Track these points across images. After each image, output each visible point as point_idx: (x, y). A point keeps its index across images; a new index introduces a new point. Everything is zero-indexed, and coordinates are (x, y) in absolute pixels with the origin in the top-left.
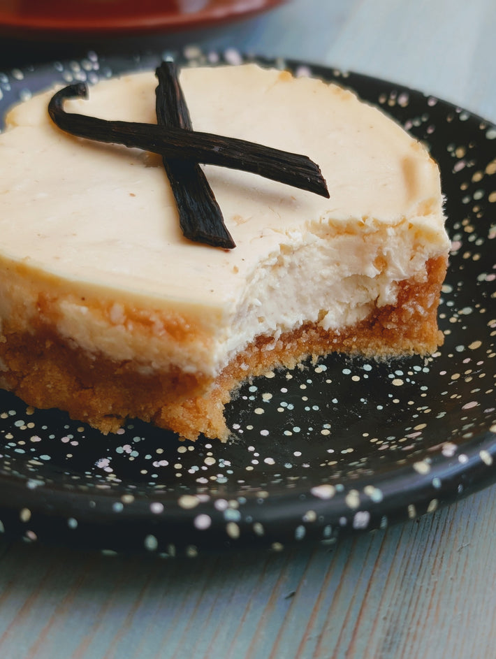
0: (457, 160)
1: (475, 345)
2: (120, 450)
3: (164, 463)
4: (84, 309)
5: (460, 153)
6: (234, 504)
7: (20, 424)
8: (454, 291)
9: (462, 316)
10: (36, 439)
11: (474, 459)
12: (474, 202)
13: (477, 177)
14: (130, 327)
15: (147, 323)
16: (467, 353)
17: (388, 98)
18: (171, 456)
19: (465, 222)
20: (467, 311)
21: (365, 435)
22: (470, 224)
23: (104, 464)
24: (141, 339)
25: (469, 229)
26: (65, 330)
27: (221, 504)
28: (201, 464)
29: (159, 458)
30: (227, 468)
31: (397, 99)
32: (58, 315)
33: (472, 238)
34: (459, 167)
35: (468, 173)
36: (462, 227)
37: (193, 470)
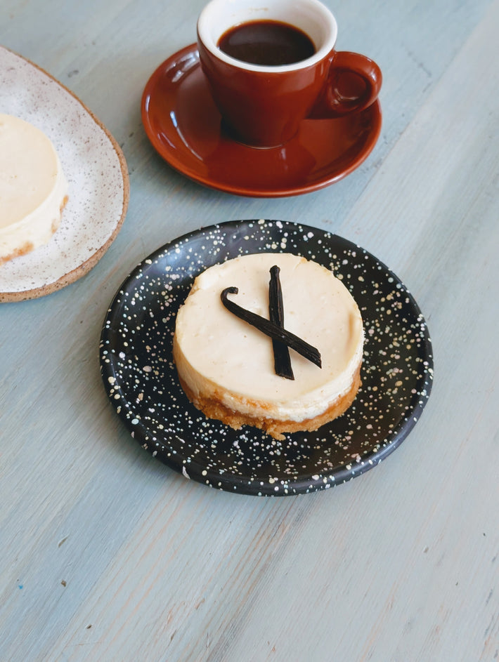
0: (375, 289)
1: (375, 389)
2: (241, 437)
3: (257, 444)
4: (232, 398)
5: (377, 286)
6: (286, 482)
7: (204, 424)
8: (370, 356)
9: (371, 370)
10: (211, 432)
11: (367, 463)
12: (380, 312)
13: (383, 300)
14: (249, 405)
15: (255, 405)
16: (372, 392)
17: (348, 252)
18: (259, 440)
19: (377, 321)
20: (373, 368)
21: (331, 431)
22: (379, 322)
23: (236, 444)
24: (252, 409)
25: (378, 325)
26: (224, 402)
27: (282, 482)
28: (271, 444)
29: (255, 441)
30: (280, 446)
31: (351, 253)
32: (222, 397)
33: (379, 330)
34: (376, 292)
35: (379, 297)
36: (375, 323)
37: (268, 447)
